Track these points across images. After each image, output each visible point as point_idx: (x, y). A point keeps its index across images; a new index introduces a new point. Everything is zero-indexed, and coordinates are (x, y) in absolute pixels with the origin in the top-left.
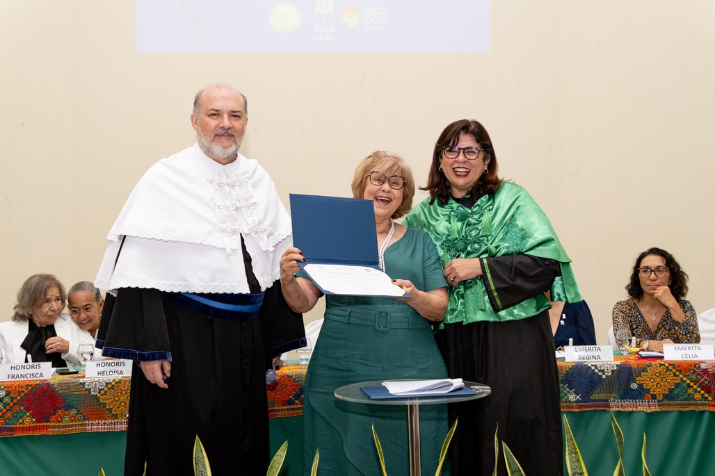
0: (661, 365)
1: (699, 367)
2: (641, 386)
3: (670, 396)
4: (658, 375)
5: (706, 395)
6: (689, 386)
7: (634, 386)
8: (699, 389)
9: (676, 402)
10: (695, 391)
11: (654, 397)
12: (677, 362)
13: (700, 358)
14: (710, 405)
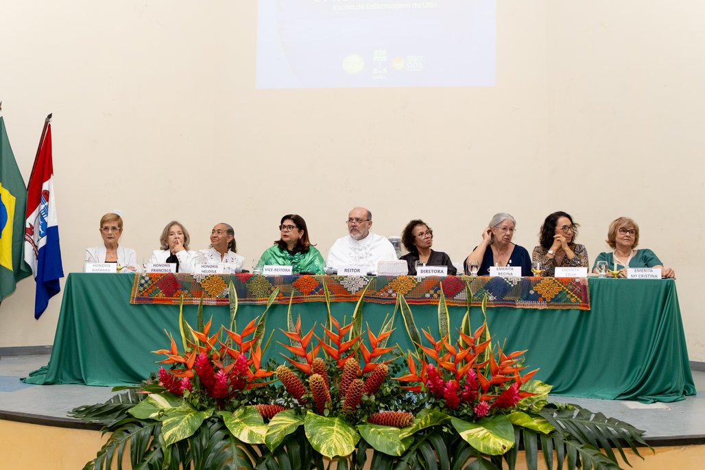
1: (575, 281)
2: (536, 292)
3: (556, 299)
5: (578, 299)
6: (568, 293)
7: (532, 292)
8: (574, 295)
9: (559, 303)
10: (572, 296)
11: (544, 299)
12: (562, 278)
14: (580, 306)
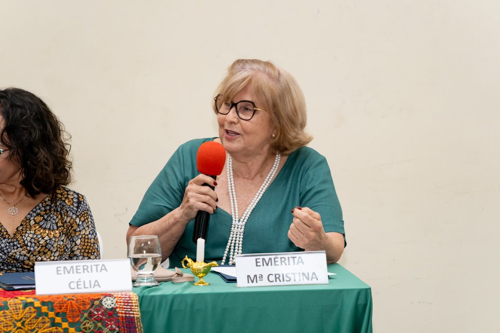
0: (26, 305)
1: (101, 305)
4: (19, 324)
12: (58, 297)
13: (104, 288)
